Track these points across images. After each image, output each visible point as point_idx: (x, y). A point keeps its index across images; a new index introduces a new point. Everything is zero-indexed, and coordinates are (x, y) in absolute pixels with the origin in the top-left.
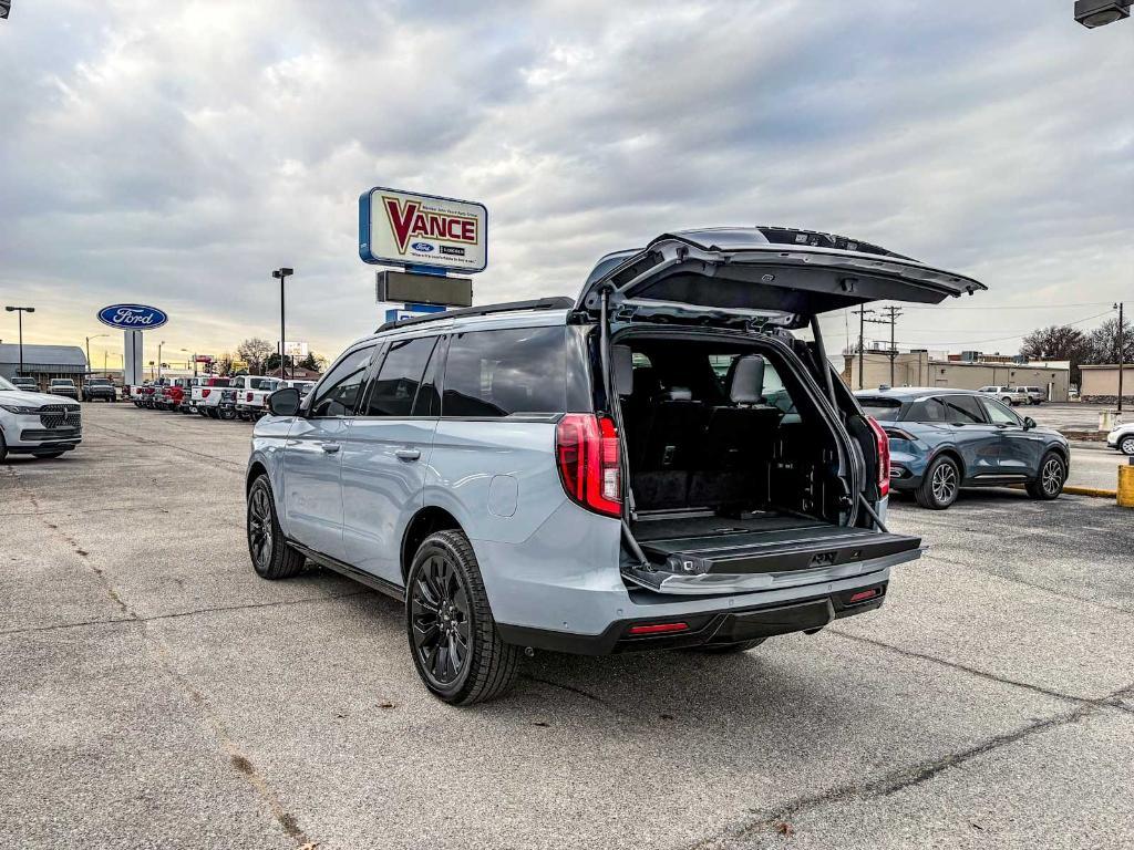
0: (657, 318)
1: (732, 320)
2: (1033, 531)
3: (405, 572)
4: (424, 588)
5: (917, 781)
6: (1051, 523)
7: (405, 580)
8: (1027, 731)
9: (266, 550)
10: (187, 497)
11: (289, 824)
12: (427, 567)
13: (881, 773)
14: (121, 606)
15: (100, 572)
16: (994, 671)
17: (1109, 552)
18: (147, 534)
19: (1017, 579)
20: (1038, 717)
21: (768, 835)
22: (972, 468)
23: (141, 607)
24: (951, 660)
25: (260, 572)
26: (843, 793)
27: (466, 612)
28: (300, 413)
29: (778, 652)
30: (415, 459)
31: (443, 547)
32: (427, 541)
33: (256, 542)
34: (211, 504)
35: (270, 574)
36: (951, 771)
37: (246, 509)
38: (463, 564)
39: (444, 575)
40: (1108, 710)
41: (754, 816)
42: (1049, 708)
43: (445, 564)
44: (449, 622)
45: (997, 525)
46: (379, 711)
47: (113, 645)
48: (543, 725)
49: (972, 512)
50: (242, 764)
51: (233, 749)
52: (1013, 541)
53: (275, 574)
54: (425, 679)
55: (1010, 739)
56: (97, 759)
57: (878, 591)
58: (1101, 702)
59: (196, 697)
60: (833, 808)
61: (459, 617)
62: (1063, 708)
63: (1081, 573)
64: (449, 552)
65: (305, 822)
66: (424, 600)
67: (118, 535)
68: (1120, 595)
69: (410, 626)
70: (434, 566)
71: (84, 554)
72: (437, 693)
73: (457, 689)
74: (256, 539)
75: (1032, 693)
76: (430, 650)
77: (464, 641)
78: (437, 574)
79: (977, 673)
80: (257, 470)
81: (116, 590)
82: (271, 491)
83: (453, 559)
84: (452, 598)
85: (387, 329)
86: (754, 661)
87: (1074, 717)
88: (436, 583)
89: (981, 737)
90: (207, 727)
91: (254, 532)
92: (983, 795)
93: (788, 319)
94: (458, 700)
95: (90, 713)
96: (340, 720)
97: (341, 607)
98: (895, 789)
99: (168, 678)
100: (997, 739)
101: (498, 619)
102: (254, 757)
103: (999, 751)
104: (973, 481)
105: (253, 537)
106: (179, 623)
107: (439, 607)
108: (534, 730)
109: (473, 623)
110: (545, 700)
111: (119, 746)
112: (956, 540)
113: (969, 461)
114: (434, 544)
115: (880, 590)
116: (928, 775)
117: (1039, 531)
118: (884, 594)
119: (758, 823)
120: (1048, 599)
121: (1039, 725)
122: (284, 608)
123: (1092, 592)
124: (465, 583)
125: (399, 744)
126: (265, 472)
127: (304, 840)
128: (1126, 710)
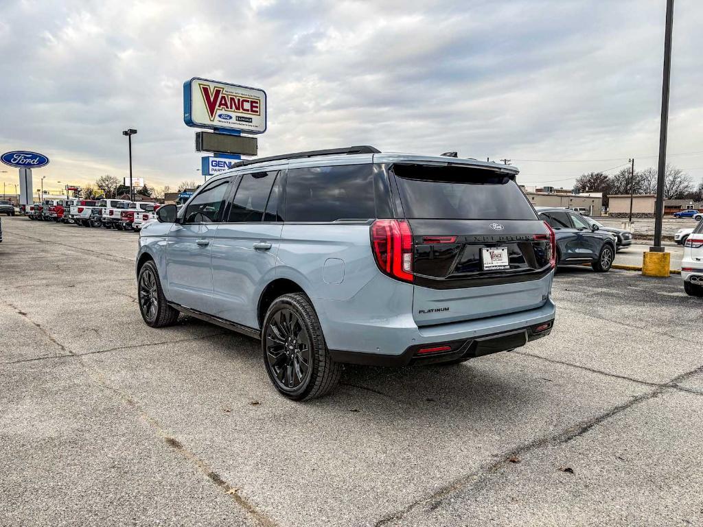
2: (600, 290)
3: (261, 321)
4: (276, 331)
5: (580, 434)
6: (608, 286)
7: (261, 328)
8: (632, 402)
9: (154, 310)
10: (83, 277)
11: (215, 478)
12: (277, 317)
13: (560, 430)
14: (60, 347)
15: (38, 325)
16: (603, 370)
17: (646, 301)
18: (62, 301)
19: (600, 317)
20: (635, 395)
22: (565, 254)
23: (75, 347)
24: (578, 364)
25: (149, 324)
26: (541, 443)
27: (308, 344)
28: (177, 221)
30: (267, 249)
31: (290, 304)
32: (277, 300)
33: (145, 304)
34: (101, 281)
35: (156, 324)
36: (596, 427)
37: (137, 284)
38: (304, 314)
39: (290, 321)
40: (671, 390)
41: (496, 458)
42: (641, 390)
43: (291, 314)
44: (293, 350)
45: (581, 287)
46: (251, 407)
47: (64, 371)
48: (356, 411)
49: (565, 280)
50: (173, 443)
51: (164, 434)
52: (592, 296)
53: (160, 323)
54: (277, 386)
55: (624, 408)
56: (76, 444)
57: (549, 325)
58: (666, 385)
59: (130, 402)
60: (539, 451)
61: (301, 347)
62: (646, 389)
63: (633, 313)
64: (294, 307)
65: (225, 476)
66: (275, 337)
67: (43, 302)
68: (659, 325)
69: (265, 353)
70: (283, 316)
71: (24, 314)
72: (284, 393)
73: (301, 391)
74: (145, 303)
75: (626, 382)
76: (279, 368)
77: (306, 361)
78: (285, 320)
79: (594, 371)
80: (145, 257)
81: (55, 336)
82: (157, 272)
83: (297, 311)
84: (296, 335)
85: (238, 166)
86: (469, 369)
87: (654, 395)
88: (283, 326)
89: (608, 407)
90: (143, 421)
91: (143, 298)
92: (617, 440)
94: (300, 398)
95: (61, 416)
96: (228, 413)
97: (206, 344)
98: (569, 439)
99: (107, 392)
100: (616, 408)
101: (331, 346)
102: (179, 438)
103: (620, 415)
104: (565, 262)
105: (143, 301)
106: (103, 356)
107: (285, 342)
108: (351, 414)
109: (313, 349)
111: (87, 435)
112: (561, 296)
113: (563, 250)
114: (283, 302)
115: (550, 323)
116: (585, 430)
117: (604, 290)
118: (552, 326)
119: (499, 463)
120: (619, 328)
121: (637, 400)
122: (171, 345)
123: (643, 324)
124: (306, 326)
125: (269, 426)
126: (152, 259)
127: (228, 488)
128: (681, 389)
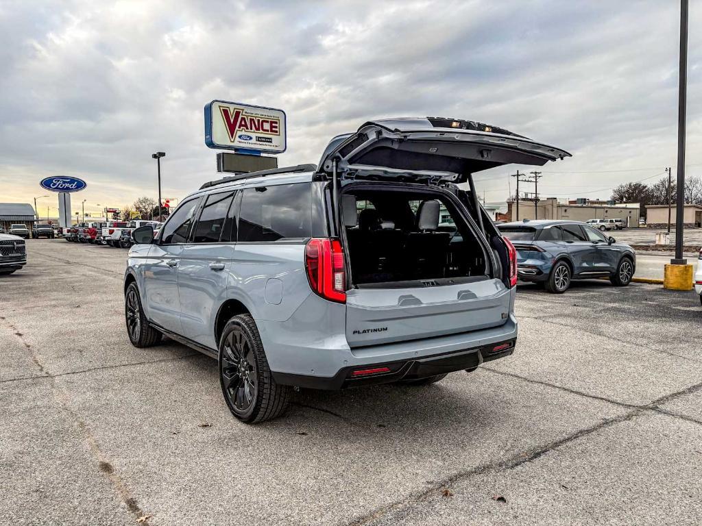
0: (371, 177)
1: (419, 178)
2: (611, 305)
3: (218, 342)
4: (229, 351)
5: (530, 460)
6: (622, 300)
7: (218, 346)
8: (600, 426)
9: (138, 328)
10: (93, 297)
11: (132, 505)
12: (230, 338)
13: (509, 456)
14: (40, 368)
15: (29, 346)
16: (582, 390)
17: (657, 317)
18: (64, 321)
19: (600, 334)
20: (607, 417)
21: (437, 497)
22: (578, 268)
23: (52, 368)
24: (557, 384)
25: (134, 343)
26: (484, 469)
27: (254, 365)
28: (153, 242)
29: (454, 382)
30: (221, 269)
31: (238, 324)
32: (230, 321)
33: (131, 324)
34: (108, 301)
35: (140, 344)
36: (551, 452)
38: (251, 335)
39: (240, 343)
40: (649, 412)
41: (429, 486)
42: (614, 412)
43: (241, 335)
44: (244, 372)
45: (592, 302)
46: (201, 430)
47: (31, 393)
48: (303, 434)
49: (577, 295)
50: (106, 467)
51: (101, 457)
52: (601, 311)
53: (143, 342)
54: (231, 409)
55: (588, 431)
56: (11, 466)
57: (510, 344)
58: (646, 408)
59: (82, 425)
60: (478, 478)
61: (251, 368)
62: (623, 411)
63: (639, 329)
64: (243, 328)
65: (143, 504)
66: (229, 359)
67: (44, 323)
68: (661, 342)
69: (221, 376)
70: (234, 336)
71: (20, 335)
72: (238, 416)
73: (249, 414)
74: (131, 322)
75: (603, 403)
76: (233, 390)
77: (253, 383)
78: (236, 342)
79: (572, 391)
80: (130, 279)
81: (39, 357)
82: (138, 290)
83: (245, 332)
84: (245, 357)
85: (206, 187)
87: (629, 417)
88: (236, 347)
89: (572, 430)
90: (86, 445)
91: (129, 318)
92: (569, 467)
93: (454, 177)
94: (250, 420)
95: (9, 437)
96: (174, 436)
98: (517, 465)
99: (64, 413)
100: (581, 432)
101: (273, 369)
102: (115, 463)
103: (583, 439)
104: (579, 276)
105: (129, 321)
106: (75, 377)
107: (238, 363)
108: (298, 437)
109: (258, 372)
110: (307, 418)
111: (26, 458)
112: (567, 312)
113: (576, 264)
114: (234, 323)
115: (511, 343)
116: (537, 455)
117: (616, 305)
118: (514, 346)
119: (431, 490)
120: (617, 346)
121: (606, 423)
122: (147, 365)
123: (645, 341)
124: (253, 347)
125: (210, 450)
126: (135, 280)
127: (141, 515)
128: (660, 412)
